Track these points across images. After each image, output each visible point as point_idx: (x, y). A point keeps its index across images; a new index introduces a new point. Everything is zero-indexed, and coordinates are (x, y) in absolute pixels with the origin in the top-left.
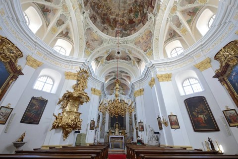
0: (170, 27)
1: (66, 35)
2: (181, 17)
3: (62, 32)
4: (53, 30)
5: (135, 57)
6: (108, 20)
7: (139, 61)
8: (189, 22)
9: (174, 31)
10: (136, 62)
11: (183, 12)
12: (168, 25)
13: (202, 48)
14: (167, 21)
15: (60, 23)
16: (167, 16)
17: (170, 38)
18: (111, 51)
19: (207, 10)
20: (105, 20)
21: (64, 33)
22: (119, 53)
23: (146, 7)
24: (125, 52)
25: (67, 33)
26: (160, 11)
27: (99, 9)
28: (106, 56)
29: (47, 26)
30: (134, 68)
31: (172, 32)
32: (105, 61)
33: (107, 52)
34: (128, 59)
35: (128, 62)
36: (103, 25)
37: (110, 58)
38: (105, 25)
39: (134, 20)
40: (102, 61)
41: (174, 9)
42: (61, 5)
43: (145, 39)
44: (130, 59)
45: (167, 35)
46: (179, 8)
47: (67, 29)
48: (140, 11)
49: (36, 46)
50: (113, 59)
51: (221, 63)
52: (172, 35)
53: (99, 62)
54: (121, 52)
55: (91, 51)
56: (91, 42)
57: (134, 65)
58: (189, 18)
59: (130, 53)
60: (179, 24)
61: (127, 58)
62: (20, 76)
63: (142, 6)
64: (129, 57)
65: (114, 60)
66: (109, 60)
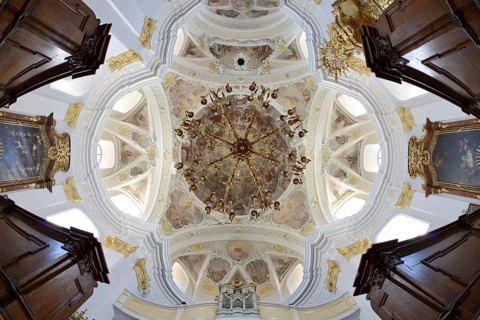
0: (147, 129)
1: (342, 118)
2: (138, 147)
3: (345, 126)
4: (356, 134)
5: (201, 56)
6: (260, 121)
7: (190, 50)
8: (124, 144)
9: (138, 125)
10: (198, 45)
11: (138, 154)
12: (152, 132)
13: (89, 130)
14: (155, 139)
15: (342, 140)
16: (157, 144)
17: (141, 110)
18: (260, 70)
19: (111, 166)
20: (265, 121)
21: (343, 123)
22: (241, 62)
23: (194, 145)
24: (226, 66)
25: (338, 121)
26: (171, 151)
27: (274, 140)
28: (271, 58)
29: (361, 141)
30: (200, 33)
31: (141, 122)
32: (275, 47)
33: (269, 67)
34: (216, 50)
35: (217, 42)
36: (271, 115)
37: (263, 52)
38: (266, 114)
39: (211, 123)
40: (282, 47)
41: (152, 155)
42: (329, 163)
43: (185, 102)
44: (212, 50)
45: (147, 116)
46: (145, 158)
47: (335, 128)
48: (203, 137)
49: (389, 134)
50: (254, 49)
51: (58, 137)
52: (138, 117)
53: (289, 47)
54: (236, 64)
55: (302, 81)
56: (301, 97)
57: (201, 39)
58: (126, 148)
59: (213, 66)
60: (135, 137)
61: (221, 50)
62: (432, 120)
63: (201, 144)
64: (215, 54)
65: (253, 45)
66: (264, 47)
